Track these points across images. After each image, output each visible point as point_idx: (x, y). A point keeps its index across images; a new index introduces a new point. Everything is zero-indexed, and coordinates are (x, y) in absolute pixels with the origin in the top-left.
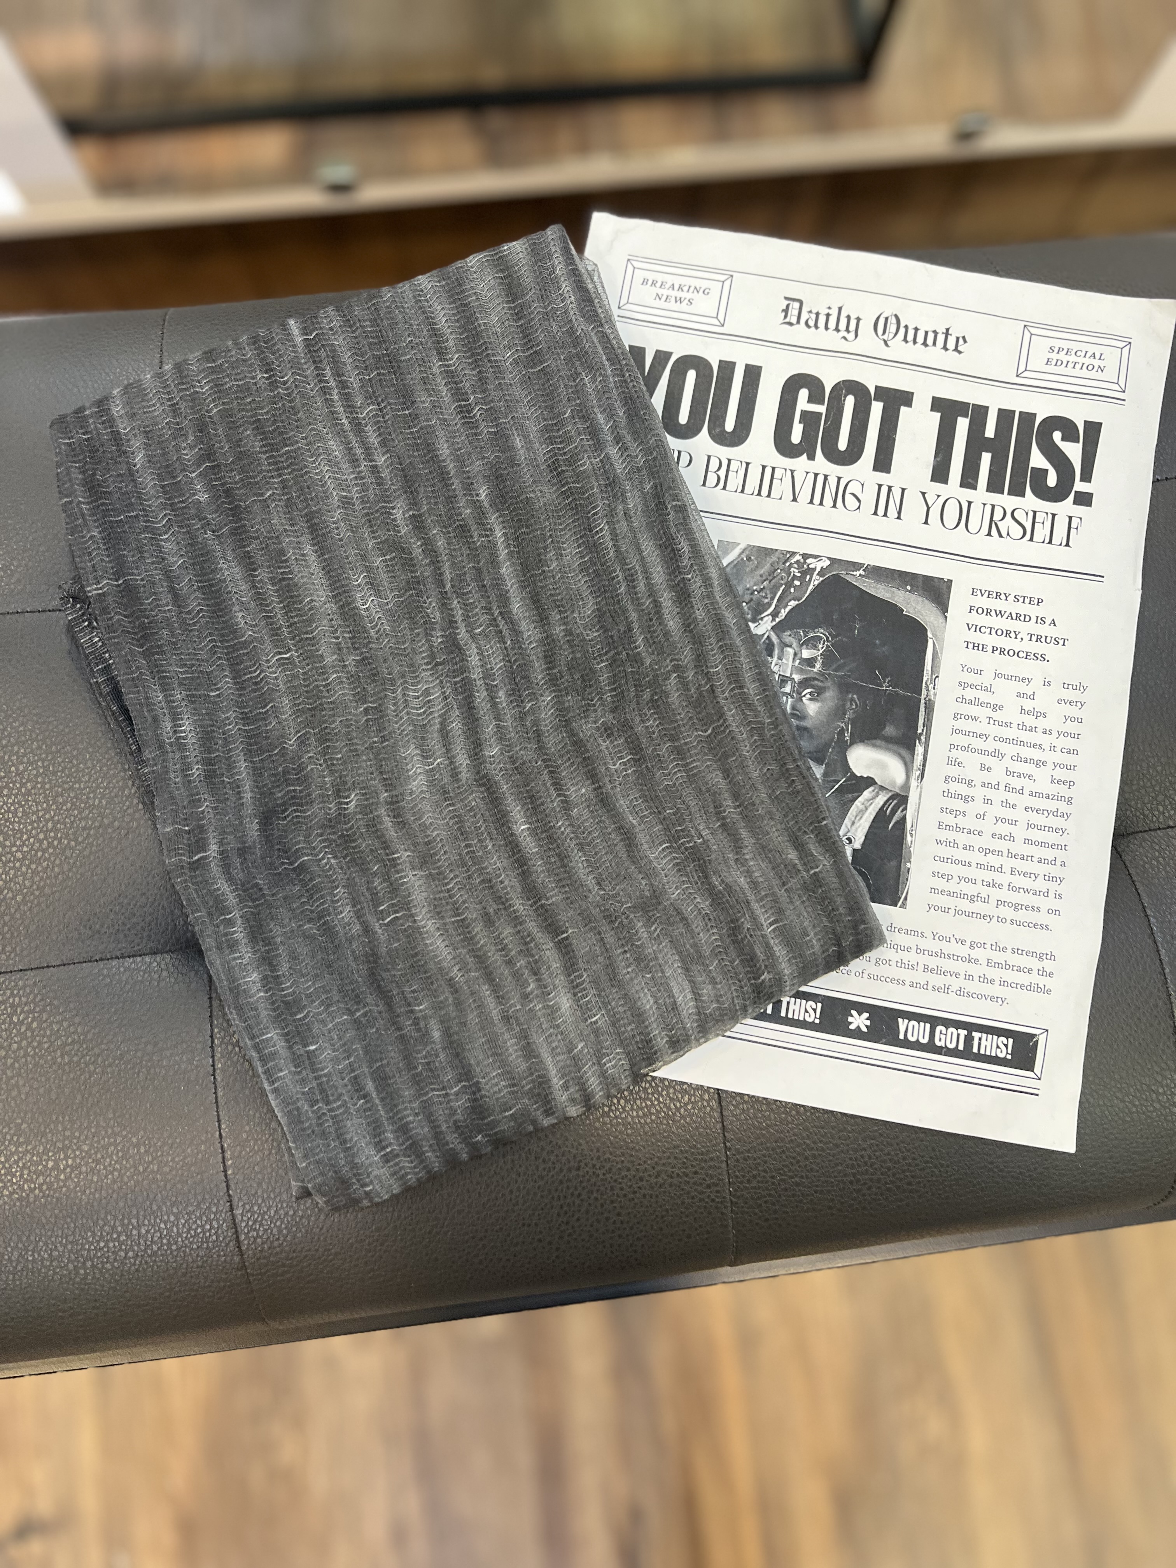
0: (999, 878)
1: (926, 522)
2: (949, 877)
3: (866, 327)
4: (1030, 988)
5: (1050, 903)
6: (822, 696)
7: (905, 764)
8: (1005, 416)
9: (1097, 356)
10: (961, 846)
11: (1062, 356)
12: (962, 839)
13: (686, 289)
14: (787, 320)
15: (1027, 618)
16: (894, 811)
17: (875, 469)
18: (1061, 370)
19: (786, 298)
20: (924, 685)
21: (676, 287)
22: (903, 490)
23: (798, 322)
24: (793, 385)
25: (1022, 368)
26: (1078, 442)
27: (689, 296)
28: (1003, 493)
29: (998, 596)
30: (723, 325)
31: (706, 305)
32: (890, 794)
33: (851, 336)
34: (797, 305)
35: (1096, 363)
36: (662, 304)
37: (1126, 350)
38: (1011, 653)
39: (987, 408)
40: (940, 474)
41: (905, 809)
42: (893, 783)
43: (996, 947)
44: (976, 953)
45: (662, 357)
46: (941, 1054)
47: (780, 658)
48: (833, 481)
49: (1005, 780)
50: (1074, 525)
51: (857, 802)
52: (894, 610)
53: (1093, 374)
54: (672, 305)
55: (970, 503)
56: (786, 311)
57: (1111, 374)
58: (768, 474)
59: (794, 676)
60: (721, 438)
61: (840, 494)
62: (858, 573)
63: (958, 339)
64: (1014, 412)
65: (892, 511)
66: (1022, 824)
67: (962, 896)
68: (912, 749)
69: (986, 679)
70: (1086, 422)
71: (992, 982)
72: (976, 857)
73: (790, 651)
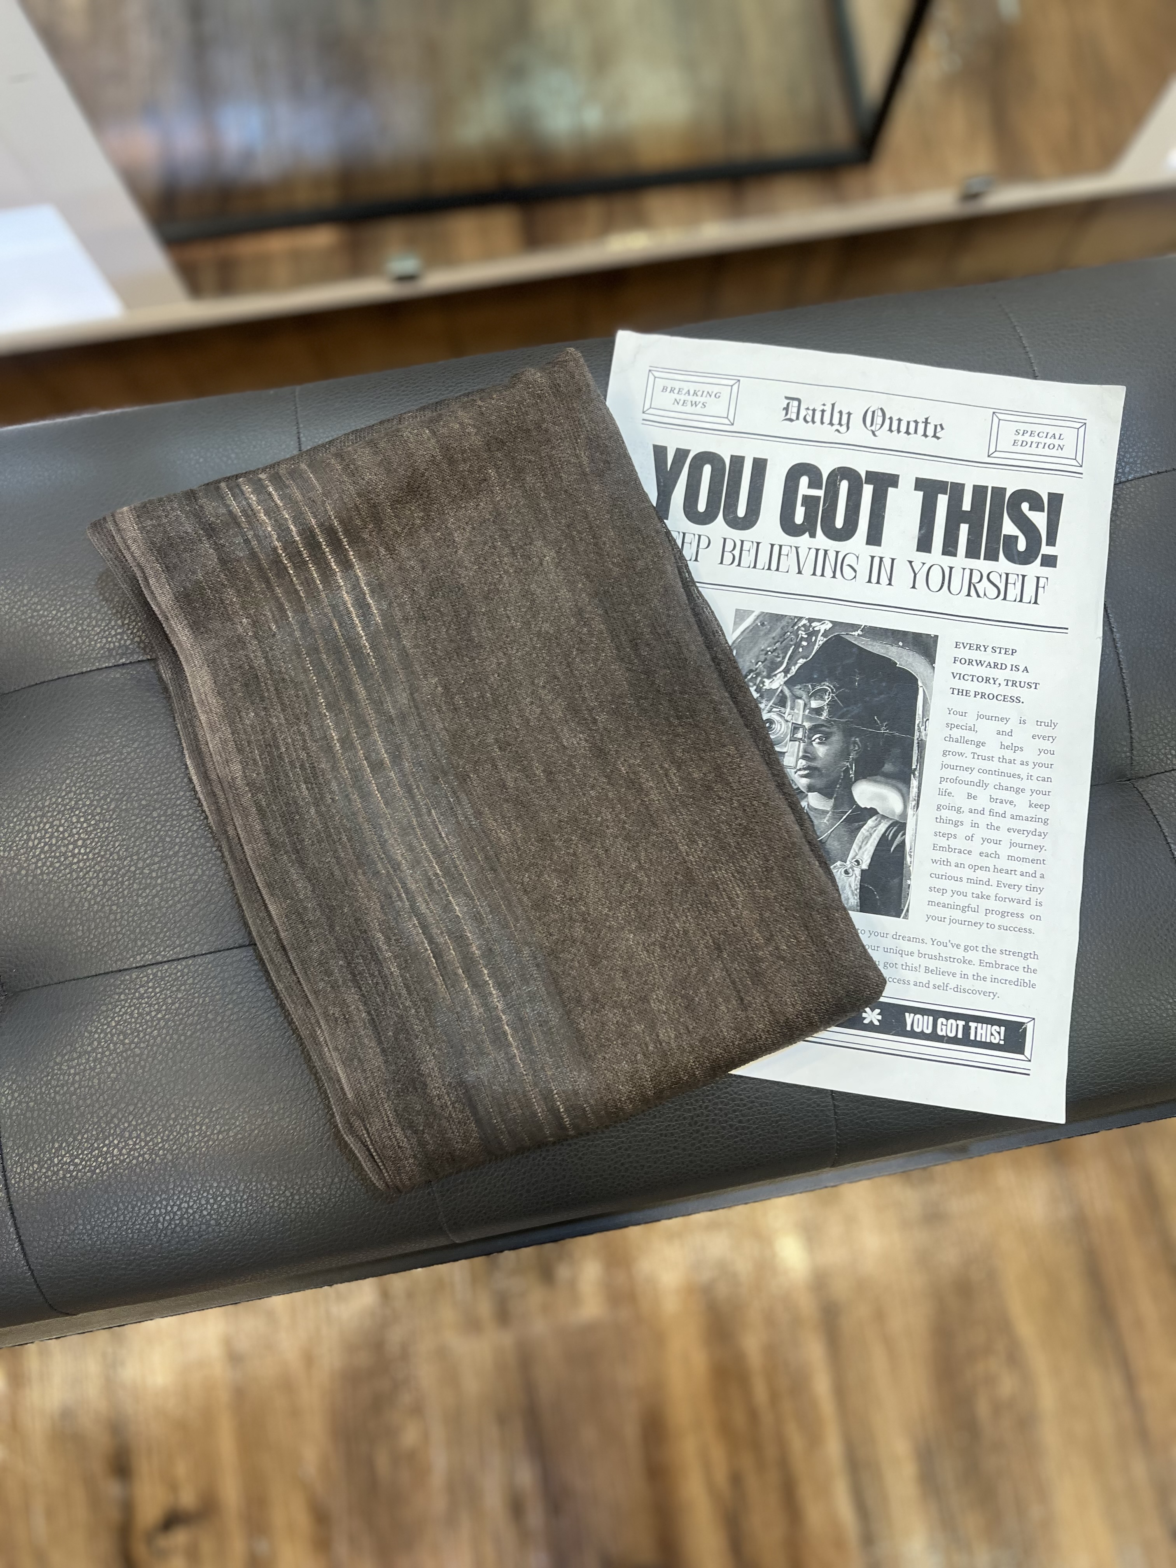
0: (986, 890)
1: (914, 587)
2: (944, 891)
3: (856, 419)
4: (1017, 983)
5: (1034, 910)
6: (829, 740)
7: (903, 796)
8: (980, 491)
9: (1057, 436)
10: (953, 864)
11: (1027, 437)
12: (954, 858)
13: (699, 394)
14: (788, 417)
15: (1003, 667)
16: (895, 836)
17: (868, 543)
18: (1026, 449)
19: (787, 398)
20: (916, 727)
21: (692, 392)
22: (893, 560)
23: (798, 418)
24: (795, 473)
25: (992, 450)
26: (1043, 511)
27: (703, 399)
28: (979, 558)
29: (978, 648)
30: (733, 424)
31: (717, 407)
32: (891, 822)
33: (843, 429)
34: (796, 403)
35: (1057, 442)
36: (680, 408)
37: (1082, 430)
38: (991, 697)
39: (963, 485)
40: (924, 544)
41: (904, 834)
42: (893, 813)
43: (987, 949)
44: (969, 956)
45: (681, 455)
46: (942, 1042)
47: (792, 708)
48: (831, 555)
49: (988, 806)
50: (1041, 584)
51: (862, 830)
52: (888, 663)
53: (1054, 452)
54: (688, 408)
55: (951, 568)
56: (786, 409)
57: (1069, 452)
58: (776, 552)
59: (805, 724)
60: (734, 523)
61: (839, 567)
62: (856, 633)
63: (936, 426)
64: (987, 487)
65: (884, 579)
66: (1005, 844)
67: (956, 907)
68: (908, 783)
69: (970, 720)
70: (1049, 494)
71: (984, 979)
72: (966, 873)
73: (801, 702)
